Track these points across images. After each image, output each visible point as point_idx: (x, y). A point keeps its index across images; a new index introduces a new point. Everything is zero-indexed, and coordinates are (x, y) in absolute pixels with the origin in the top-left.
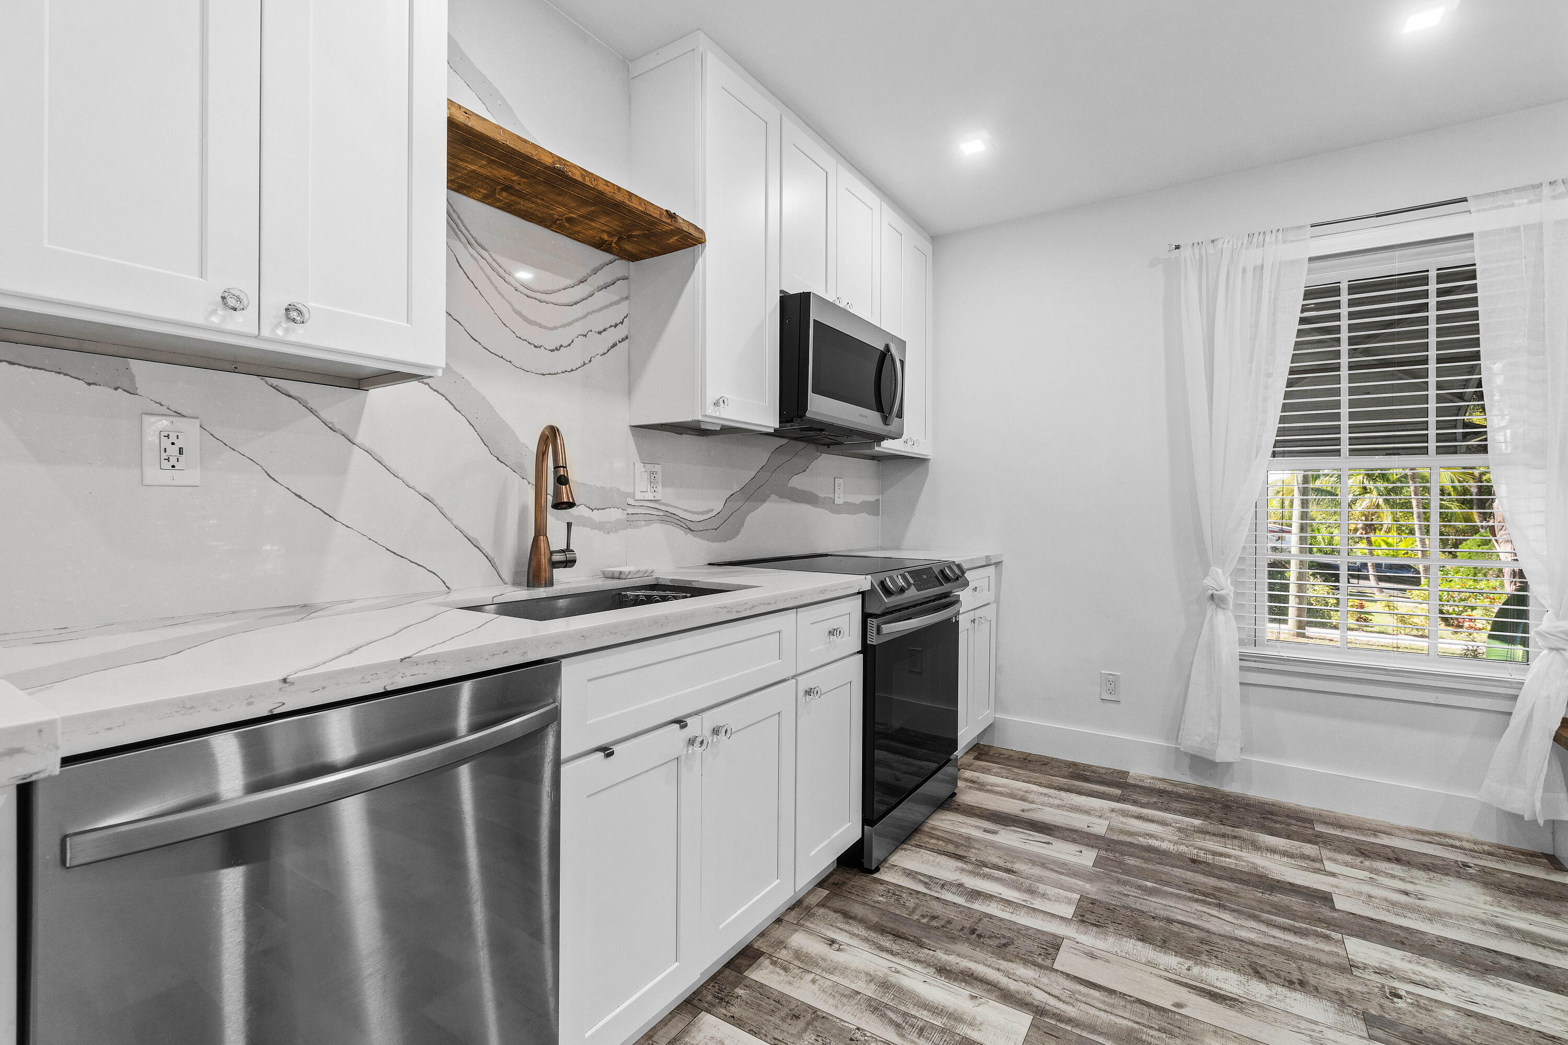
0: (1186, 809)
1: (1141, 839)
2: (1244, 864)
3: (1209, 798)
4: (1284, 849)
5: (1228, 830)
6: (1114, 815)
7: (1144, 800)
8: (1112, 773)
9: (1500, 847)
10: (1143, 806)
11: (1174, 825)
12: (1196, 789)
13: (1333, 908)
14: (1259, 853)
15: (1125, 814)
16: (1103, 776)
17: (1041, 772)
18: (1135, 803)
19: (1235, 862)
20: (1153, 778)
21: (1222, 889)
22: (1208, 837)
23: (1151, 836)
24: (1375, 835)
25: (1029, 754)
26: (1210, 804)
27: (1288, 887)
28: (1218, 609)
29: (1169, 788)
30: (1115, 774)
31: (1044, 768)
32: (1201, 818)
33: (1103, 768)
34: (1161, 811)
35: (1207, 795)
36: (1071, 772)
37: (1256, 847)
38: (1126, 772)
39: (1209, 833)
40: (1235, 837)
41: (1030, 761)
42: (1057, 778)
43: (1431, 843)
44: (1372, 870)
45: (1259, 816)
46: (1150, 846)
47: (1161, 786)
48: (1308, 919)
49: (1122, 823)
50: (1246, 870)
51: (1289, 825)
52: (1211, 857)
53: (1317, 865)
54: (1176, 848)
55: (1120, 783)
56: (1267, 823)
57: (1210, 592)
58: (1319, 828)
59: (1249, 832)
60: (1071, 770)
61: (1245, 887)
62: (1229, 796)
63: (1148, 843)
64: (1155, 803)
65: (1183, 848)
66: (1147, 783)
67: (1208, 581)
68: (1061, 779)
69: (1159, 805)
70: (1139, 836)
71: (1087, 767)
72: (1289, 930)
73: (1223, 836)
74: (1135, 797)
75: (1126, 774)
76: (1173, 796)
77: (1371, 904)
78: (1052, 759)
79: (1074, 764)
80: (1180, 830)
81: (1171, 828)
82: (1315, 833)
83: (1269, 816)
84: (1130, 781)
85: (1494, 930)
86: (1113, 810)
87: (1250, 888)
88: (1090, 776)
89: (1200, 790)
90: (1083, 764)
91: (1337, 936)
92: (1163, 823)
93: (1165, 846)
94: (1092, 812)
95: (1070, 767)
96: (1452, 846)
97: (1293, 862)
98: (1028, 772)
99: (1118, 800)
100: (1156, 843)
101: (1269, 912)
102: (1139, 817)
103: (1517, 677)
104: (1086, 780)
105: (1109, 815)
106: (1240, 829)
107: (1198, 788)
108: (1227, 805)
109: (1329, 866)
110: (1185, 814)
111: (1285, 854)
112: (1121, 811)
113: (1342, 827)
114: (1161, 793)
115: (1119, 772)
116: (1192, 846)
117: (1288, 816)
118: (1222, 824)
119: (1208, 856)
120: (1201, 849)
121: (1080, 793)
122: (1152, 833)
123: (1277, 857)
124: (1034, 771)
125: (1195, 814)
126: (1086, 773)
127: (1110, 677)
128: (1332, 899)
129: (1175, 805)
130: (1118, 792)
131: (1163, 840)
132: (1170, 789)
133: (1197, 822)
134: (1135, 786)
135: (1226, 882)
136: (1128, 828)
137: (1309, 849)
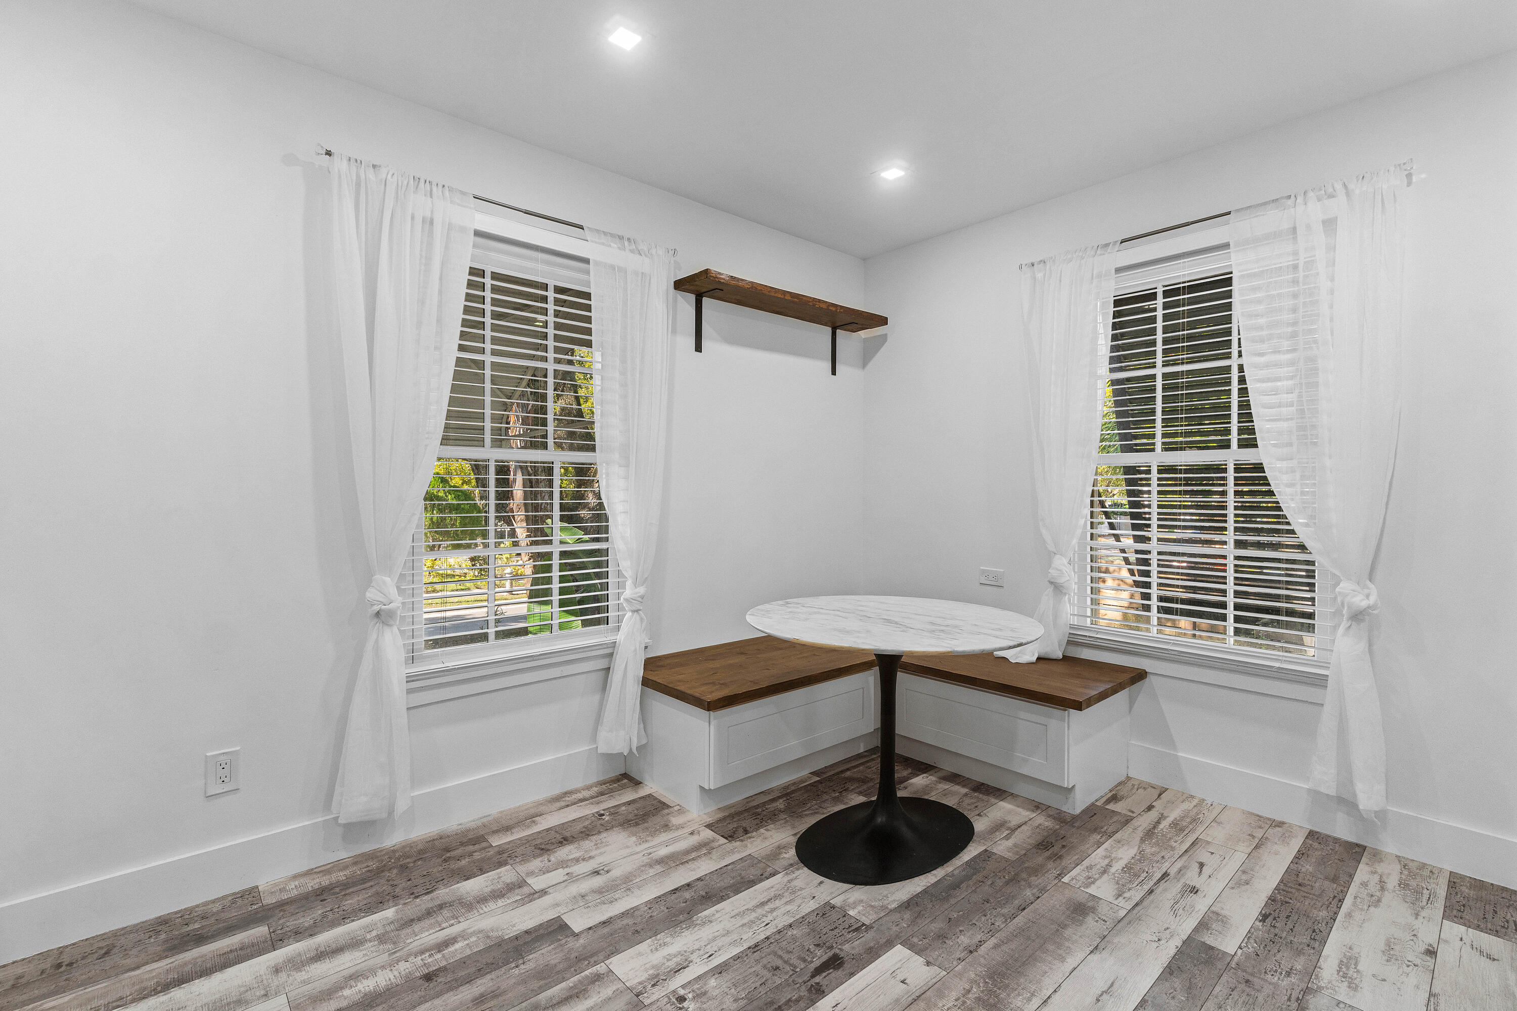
0: (365, 902)
1: (347, 992)
2: (473, 939)
3: (378, 868)
4: (489, 889)
5: (425, 902)
6: (283, 976)
7: (306, 920)
8: (234, 902)
9: (604, 783)
10: (311, 931)
11: (368, 936)
12: (355, 863)
13: (576, 935)
14: (475, 911)
15: (297, 964)
16: (226, 915)
17: (106, 975)
18: (299, 934)
19: (466, 942)
20: (295, 877)
21: (482, 995)
22: (416, 927)
23: (355, 977)
24: (534, 822)
25: (61, 950)
26: (384, 876)
27: (528, 938)
28: (386, 628)
29: (325, 881)
30: (239, 901)
31: (108, 962)
32: (391, 903)
33: (214, 901)
34: (339, 925)
35: (373, 865)
36: (166, 941)
37: (469, 905)
38: (253, 888)
39: (412, 920)
40: (441, 907)
41: (70, 964)
42: (148, 968)
43: (568, 806)
44: (563, 864)
45: (440, 860)
46: (366, 994)
47: (312, 884)
48: (570, 967)
49: (305, 982)
50: (482, 947)
51: (470, 854)
52: (439, 956)
53: (526, 890)
54: (396, 973)
55: (257, 912)
56: (454, 865)
57: (376, 608)
58: (497, 841)
59: (447, 890)
60: (163, 936)
61: (498, 973)
62: (394, 851)
63: (360, 991)
64: (324, 916)
65: (403, 967)
66: (293, 890)
67: (371, 594)
68: (155, 966)
69: (331, 916)
70: (342, 988)
71: (186, 915)
72: (570, 997)
73: (429, 913)
74: (292, 923)
75: (252, 893)
76: (337, 890)
77: (590, 904)
78: (115, 934)
79: (163, 922)
80: (382, 939)
81: (370, 944)
82: (496, 849)
83: (448, 855)
84: (269, 900)
85: (659, 868)
86: (277, 970)
87: (503, 969)
88: (202, 928)
89: (361, 862)
90: (176, 913)
91: (601, 968)
92: (355, 943)
93: (382, 980)
94: (248, 996)
95: (158, 933)
96: (581, 800)
97: (509, 901)
98: (80, 992)
99: (274, 942)
100: (367, 985)
101: (542, 989)
102: (320, 956)
103: (610, 638)
104: (200, 939)
105: (276, 983)
106: (437, 892)
107: (357, 860)
108: (401, 866)
109: (536, 883)
110: (369, 909)
111: (497, 895)
112: (289, 961)
113: (508, 829)
114: (320, 894)
115: (243, 895)
116: (409, 955)
117: (462, 844)
118: (417, 897)
119: (436, 957)
120: (422, 952)
121: (205, 971)
122: (352, 970)
123: (492, 905)
124: (91, 981)
125: (378, 904)
126: (191, 927)
127: (222, 757)
128: (566, 924)
129: (350, 903)
130: (261, 931)
131: (373, 972)
132: (327, 882)
133: (390, 913)
134: (281, 905)
135: (479, 982)
136: (319, 986)
137: (506, 874)
